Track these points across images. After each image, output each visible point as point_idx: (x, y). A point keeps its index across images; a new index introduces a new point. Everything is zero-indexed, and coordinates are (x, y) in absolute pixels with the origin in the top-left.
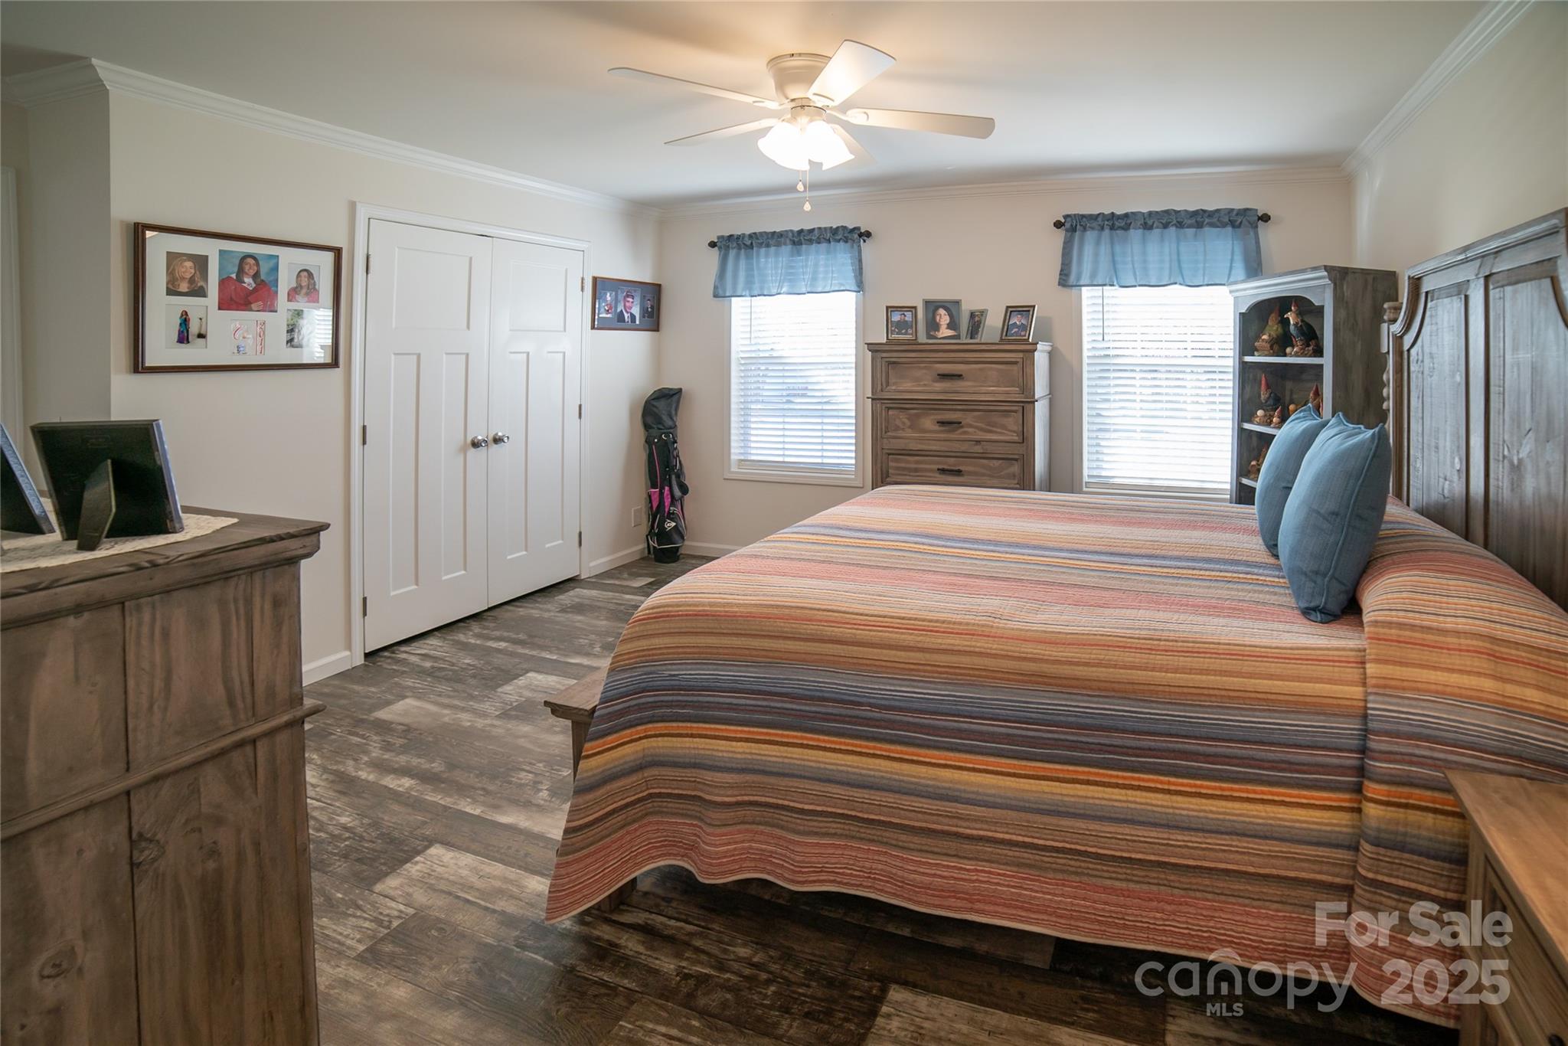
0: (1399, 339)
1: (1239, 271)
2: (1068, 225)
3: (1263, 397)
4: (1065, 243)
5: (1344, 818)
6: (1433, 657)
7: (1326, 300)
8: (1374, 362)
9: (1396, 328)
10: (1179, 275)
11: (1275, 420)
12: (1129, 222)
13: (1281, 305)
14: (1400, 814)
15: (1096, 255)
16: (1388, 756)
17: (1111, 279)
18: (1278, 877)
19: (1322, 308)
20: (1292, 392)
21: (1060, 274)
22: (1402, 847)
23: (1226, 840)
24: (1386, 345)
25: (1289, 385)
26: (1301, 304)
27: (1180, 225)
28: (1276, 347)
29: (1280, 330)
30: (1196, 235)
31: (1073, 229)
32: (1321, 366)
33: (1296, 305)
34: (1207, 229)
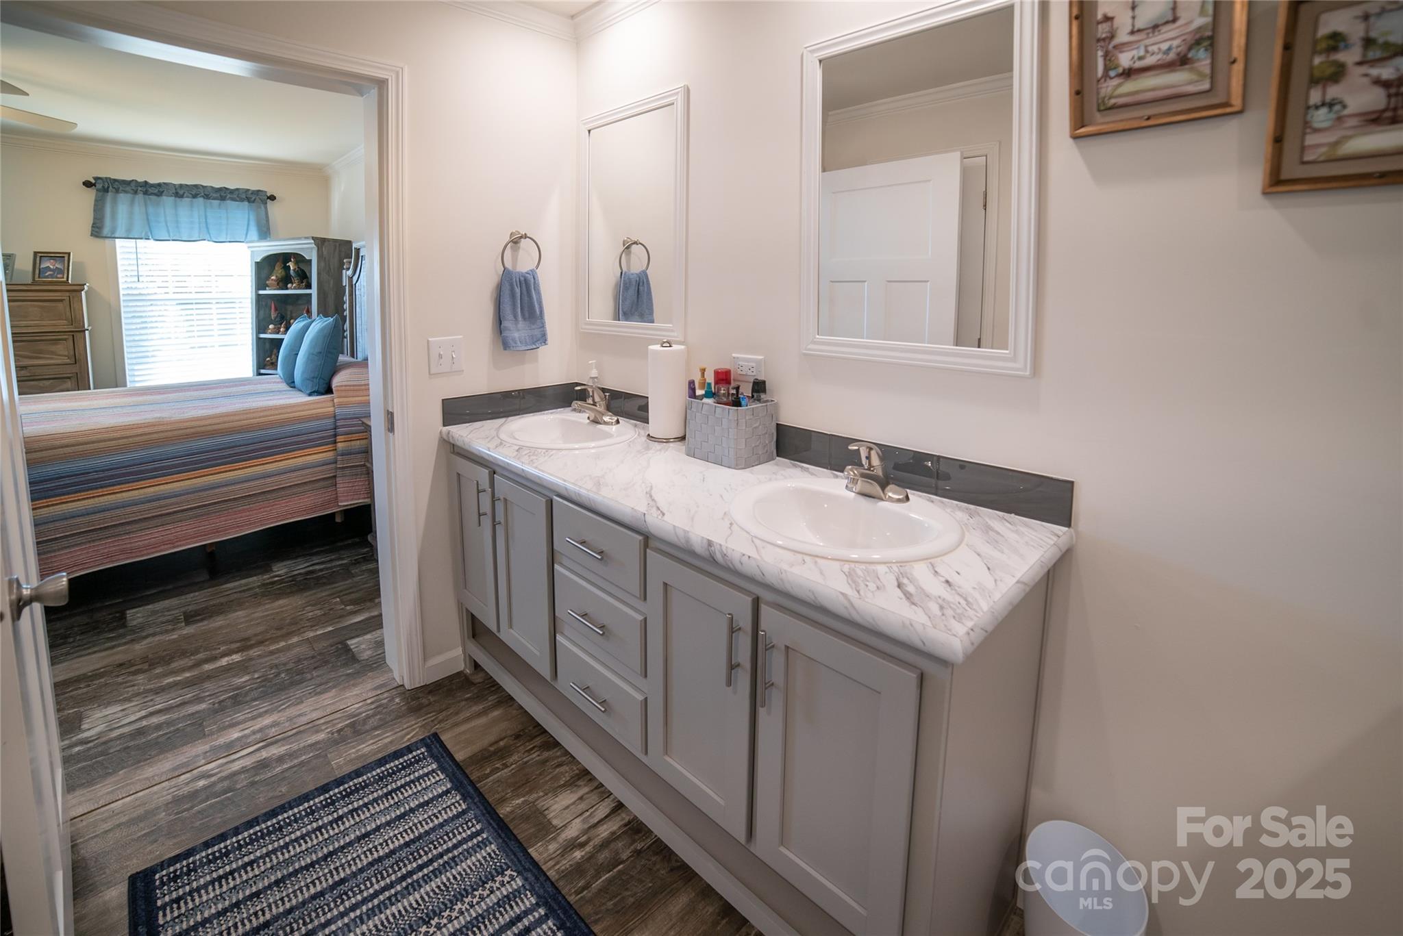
0: (351, 279)
1: (254, 233)
2: (99, 186)
3: (273, 317)
4: (96, 201)
5: (331, 454)
6: (358, 393)
7: (312, 255)
8: (340, 291)
9: (350, 273)
10: (206, 233)
11: (281, 330)
12: (161, 190)
13: (285, 258)
14: (349, 443)
15: (131, 214)
16: (343, 426)
17: (146, 233)
18: (310, 481)
19: (310, 261)
20: (291, 312)
21: (92, 227)
22: (350, 454)
23: (288, 475)
24: (345, 282)
25: (290, 308)
26: (299, 258)
27: (207, 197)
28: (281, 284)
29: (283, 273)
30: (220, 205)
31: (106, 190)
32: (310, 295)
33: (294, 258)
34: (229, 202)
